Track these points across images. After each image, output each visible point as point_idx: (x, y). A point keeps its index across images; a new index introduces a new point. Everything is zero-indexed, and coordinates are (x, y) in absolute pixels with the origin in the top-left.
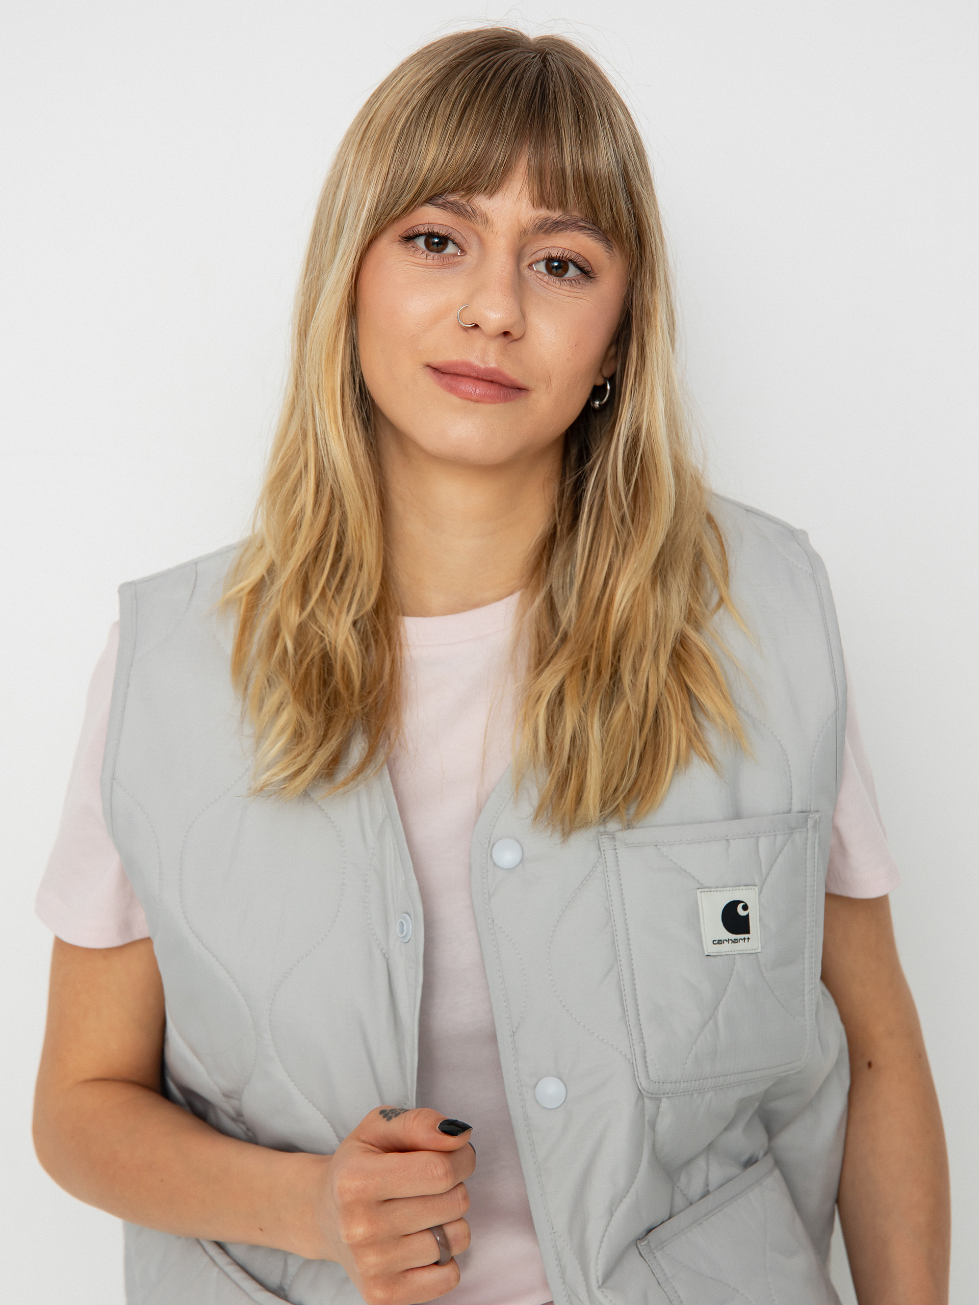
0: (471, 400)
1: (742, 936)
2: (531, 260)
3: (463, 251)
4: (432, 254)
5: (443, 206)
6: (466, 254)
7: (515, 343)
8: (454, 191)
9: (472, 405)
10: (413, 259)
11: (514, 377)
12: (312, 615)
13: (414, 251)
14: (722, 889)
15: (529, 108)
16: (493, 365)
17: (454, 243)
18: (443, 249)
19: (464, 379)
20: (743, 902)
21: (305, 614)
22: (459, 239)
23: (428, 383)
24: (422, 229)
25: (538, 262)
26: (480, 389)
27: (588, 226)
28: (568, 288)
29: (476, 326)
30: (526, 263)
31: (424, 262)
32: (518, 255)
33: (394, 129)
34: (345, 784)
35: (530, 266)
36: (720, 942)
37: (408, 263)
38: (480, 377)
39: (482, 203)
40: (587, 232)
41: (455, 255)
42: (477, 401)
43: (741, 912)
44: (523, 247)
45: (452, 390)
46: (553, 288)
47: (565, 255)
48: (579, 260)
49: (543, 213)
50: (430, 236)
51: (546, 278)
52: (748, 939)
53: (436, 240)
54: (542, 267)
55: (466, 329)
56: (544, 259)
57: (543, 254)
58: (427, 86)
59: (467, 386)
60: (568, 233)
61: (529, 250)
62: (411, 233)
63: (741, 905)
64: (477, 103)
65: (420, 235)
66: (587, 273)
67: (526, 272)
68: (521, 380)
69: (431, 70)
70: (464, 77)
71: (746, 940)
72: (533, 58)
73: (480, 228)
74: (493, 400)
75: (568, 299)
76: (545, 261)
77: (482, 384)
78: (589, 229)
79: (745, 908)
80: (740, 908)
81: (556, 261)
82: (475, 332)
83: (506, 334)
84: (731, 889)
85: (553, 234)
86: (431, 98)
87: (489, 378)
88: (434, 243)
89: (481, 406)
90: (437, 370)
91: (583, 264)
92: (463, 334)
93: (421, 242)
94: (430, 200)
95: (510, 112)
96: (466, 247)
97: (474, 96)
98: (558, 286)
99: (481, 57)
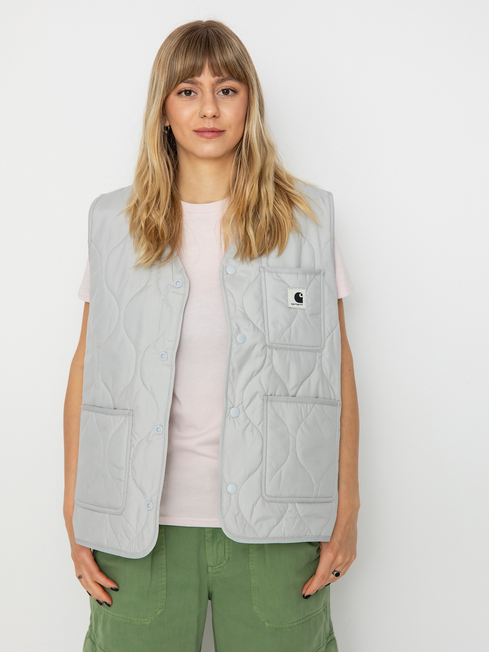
0: (208, 138)
1: (300, 303)
2: (217, 92)
3: (196, 94)
4: (187, 97)
5: (188, 82)
6: (198, 95)
7: (218, 118)
8: (188, 77)
9: (209, 140)
10: (182, 99)
11: (219, 129)
12: (151, 214)
13: (182, 97)
14: (295, 289)
15: (205, 48)
16: (212, 126)
17: (193, 92)
18: (190, 95)
19: (205, 132)
20: (301, 293)
21: (148, 215)
22: (194, 90)
23: (195, 135)
24: (183, 90)
25: (219, 92)
26: (210, 135)
27: (232, 78)
28: (230, 98)
29: (205, 116)
30: (216, 93)
31: (185, 99)
32: (213, 92)
33: (167, 63)
34: (164, 261)
35: (218, 93)
36: (293, 304)
37: (180, 101)
38: (209, 131)
39: (197, 79)
40: (232, 80)
41: (194, 96)
42: (210, 138)
43: (300, 296)
44: (214, 89)
45: (202, 136)
46: (226, 99)
47: (227, 88)
48: (231, 88)
49: (217, 78)
50: (186, 91)
51: (223, 96)
52: (302, 304)
53: (188, 92)
54: (221, 93)
55: (202, 117)
56: (221, 90)
57: (220, 89)
58: (174, 47)
59: (207, 134)
60: (226, 82)
61: (216, 89)
62: (180, 92)
63: (300, 294)
64: (189, 50)
65: (183, 91)
66: (235, 92)
67: (217, 96)
68: (222, 129)
69: (174, 42)
70: (184, 44)
71: (301, 305)
72: (204, 31)
73: (200, 86)
74: (215, 137)
75: (231, 101)
76: (222, 91)
77: (211, 133)
78: (232, 79)
79: (302, 295)
80: (300, 295)
81: (225, 90)
82: (205, 118)
83: (214, 116)
84: (298, 289)
85: (222, 83)
86: (176, 51)
87: (212, 131)
88: (187, 93)
89: (212, 139)
90: (197, 131)
91: (233, 89)
92: (202, 119)
93: (183, 93)
94: (183, 81)
95: (200, 51)
96: (197, 92)
97: (188, 48)
98: (227, 98)
99: (188, 35)
